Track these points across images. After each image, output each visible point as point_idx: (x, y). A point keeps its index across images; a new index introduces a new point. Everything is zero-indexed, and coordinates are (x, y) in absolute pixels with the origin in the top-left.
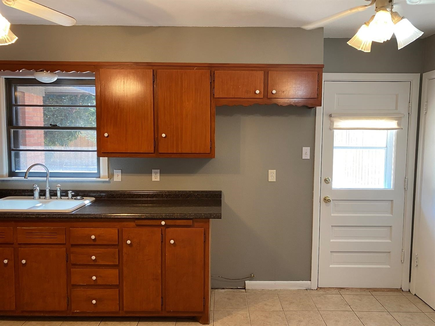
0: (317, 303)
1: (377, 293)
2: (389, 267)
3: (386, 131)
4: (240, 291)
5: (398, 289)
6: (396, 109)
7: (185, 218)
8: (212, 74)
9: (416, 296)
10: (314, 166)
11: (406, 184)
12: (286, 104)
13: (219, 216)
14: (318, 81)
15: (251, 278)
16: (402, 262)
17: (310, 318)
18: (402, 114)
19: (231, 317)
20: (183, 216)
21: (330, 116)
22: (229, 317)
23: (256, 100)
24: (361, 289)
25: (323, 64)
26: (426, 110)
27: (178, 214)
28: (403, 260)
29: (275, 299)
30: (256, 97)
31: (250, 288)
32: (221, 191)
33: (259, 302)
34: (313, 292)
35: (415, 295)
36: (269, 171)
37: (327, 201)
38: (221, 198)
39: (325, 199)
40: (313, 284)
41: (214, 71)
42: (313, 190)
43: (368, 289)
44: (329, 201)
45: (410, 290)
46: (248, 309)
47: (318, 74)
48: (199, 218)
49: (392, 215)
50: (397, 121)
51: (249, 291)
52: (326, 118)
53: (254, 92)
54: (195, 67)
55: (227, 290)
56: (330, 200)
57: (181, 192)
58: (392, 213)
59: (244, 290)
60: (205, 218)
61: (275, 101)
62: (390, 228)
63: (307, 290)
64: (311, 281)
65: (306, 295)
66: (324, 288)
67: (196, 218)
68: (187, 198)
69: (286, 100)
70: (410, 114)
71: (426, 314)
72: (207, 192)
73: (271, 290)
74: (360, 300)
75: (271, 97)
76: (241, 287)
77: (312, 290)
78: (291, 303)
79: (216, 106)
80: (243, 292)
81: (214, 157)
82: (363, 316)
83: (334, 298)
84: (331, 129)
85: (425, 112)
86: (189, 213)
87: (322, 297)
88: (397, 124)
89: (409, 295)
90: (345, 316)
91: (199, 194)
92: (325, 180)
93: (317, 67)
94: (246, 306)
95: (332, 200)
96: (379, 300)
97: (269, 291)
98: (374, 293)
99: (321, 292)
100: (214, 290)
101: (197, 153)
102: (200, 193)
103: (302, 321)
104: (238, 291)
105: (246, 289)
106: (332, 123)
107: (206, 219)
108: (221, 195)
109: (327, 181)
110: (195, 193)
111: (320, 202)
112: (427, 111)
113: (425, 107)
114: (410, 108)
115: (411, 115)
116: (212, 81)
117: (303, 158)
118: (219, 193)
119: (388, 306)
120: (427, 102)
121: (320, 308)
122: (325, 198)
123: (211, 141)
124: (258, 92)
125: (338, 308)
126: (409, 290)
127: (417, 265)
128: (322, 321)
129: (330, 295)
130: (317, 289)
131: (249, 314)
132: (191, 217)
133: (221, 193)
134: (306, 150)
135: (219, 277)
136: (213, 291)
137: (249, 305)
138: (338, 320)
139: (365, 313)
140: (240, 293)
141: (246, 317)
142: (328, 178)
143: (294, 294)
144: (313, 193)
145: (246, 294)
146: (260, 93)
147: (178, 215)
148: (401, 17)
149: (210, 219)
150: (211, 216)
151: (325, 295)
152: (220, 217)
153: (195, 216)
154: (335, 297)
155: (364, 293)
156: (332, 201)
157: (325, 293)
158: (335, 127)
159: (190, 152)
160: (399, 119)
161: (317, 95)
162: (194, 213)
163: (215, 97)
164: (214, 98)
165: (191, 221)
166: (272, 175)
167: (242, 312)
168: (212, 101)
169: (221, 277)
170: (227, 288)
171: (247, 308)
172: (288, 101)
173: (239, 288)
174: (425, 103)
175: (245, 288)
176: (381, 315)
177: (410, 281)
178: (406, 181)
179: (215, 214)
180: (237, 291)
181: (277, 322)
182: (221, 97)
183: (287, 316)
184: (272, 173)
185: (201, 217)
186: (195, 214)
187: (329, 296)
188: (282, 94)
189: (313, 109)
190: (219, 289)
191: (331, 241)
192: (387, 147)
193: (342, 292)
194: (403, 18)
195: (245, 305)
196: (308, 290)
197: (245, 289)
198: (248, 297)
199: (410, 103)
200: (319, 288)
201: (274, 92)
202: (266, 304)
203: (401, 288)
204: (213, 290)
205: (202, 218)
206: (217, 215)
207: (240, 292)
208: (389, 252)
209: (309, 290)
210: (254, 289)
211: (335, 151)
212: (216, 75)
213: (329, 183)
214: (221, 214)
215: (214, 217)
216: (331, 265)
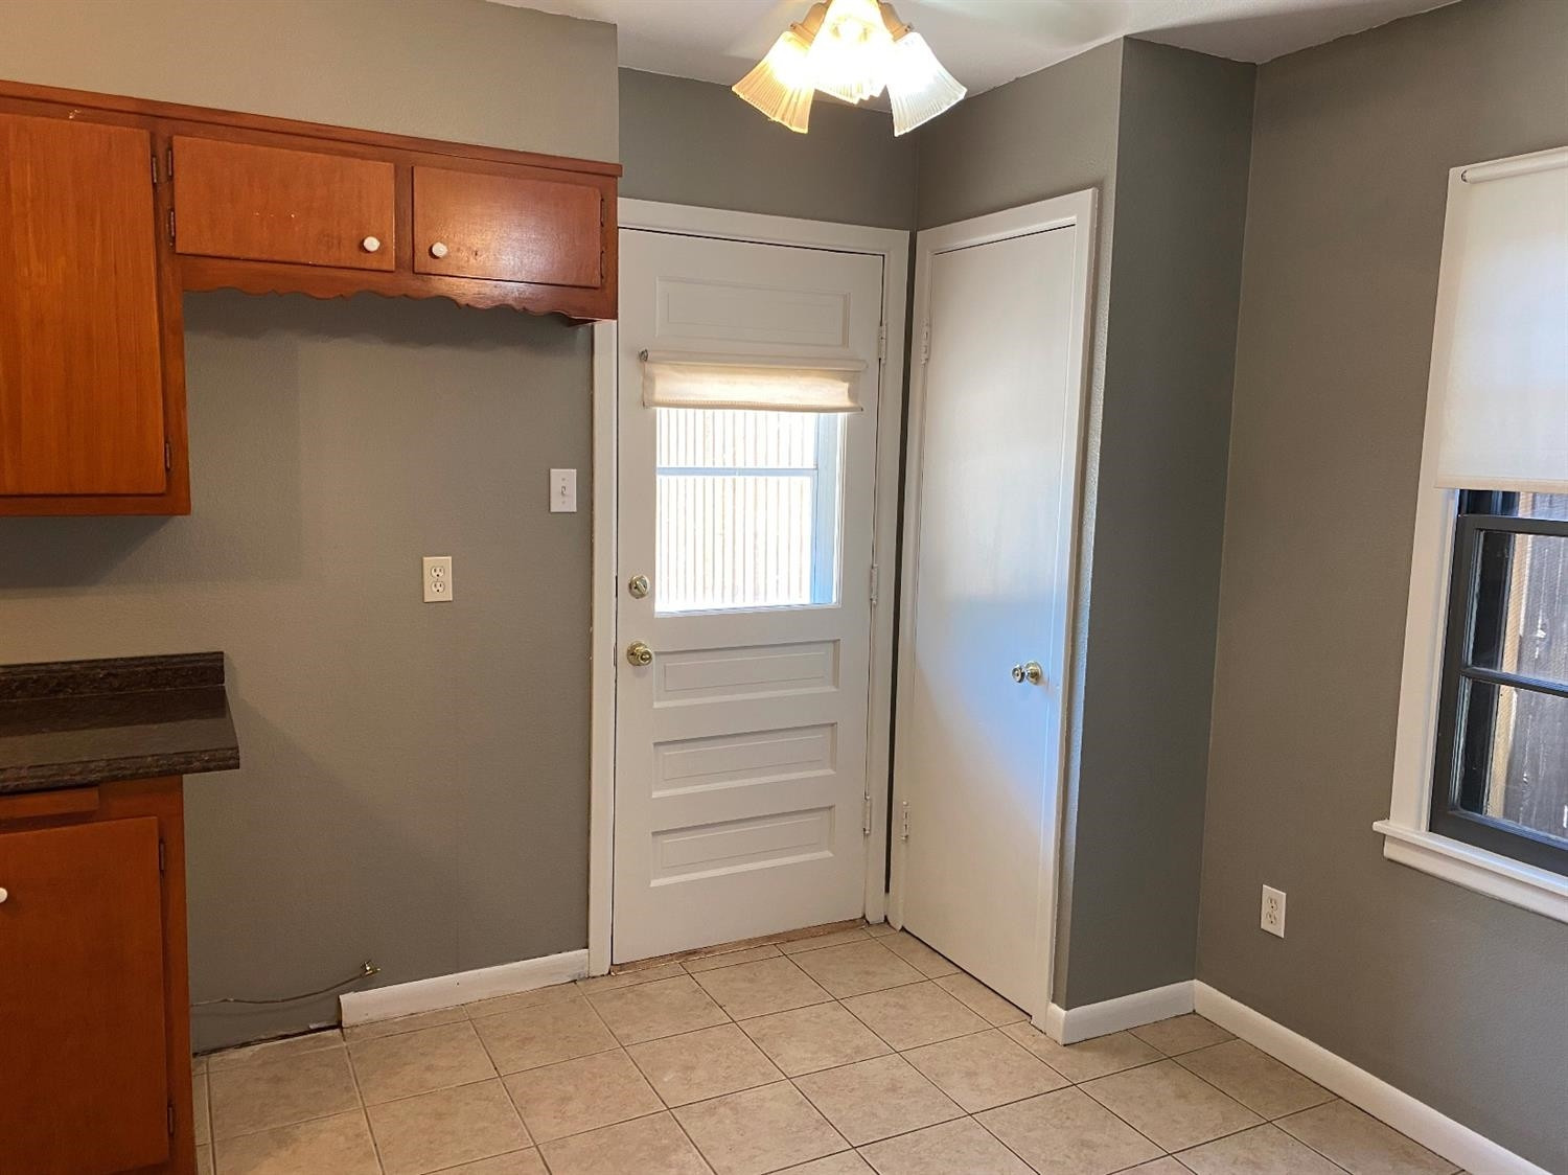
0: (617, 1021)
1: (799, 945)
2: (828, 854)
3: (815, 414)
4: (319, 1039)
5: (854, 920)
6: (845, 342)
7: (61, 784)
8: (161, 150)
9: (905, 934)
10: (592, 538)
11: (874, 585)
12: (489, 302)
13: (230, 758)
14: (602, 225)
15: (363, 981)
16: (867, 832)
17: (599, 1080)
18: (860, 361)
19: (294, 1152)
20: (50, 776)
21: (643, 356)
22: (284, 1154)
23: (365, 275)
24: (749, 942)
25: (616, 161)
26: (928, 350)
27: (21, 768)
28: (867, 828)
29: (462, 1039)
30: (366, 267)
31: (360, 1020)
32: (222, 653)
33: (405, 1064)
34: (595, 987)
35: (903, 929)
36: (425, 565)
37: (637, 657)
38: (223, 682)
39: (632, 653)
40: (595, 958)
41: (171, 138)
42: (591, 625)
43: (769, 938)
44: (646, 658)
45: (889, 918)
46: (360, 1103)
47: (602, 200)
48: (133, 777)
49: (837, 687)
50: (846, 385)
51: (357, 1030)
52: (629, 365)
53: (355, 245)
54: (70, 108)
55: (263, 1049)
56: (648, 653)
57: (22, 669)
58: (835, 683)
59: (337, 1031)
60: (161, 774)
61: (444, 286)
62: (829, 728)
63: (575, 981)
64: (587, 947)
65: (574, 1001)
66: (633, 964)
67: (115, 779)
68: (56, 692)
69: (487, 286)
70: (882, 362)
71: (939, 982)
72: (156, 660)
73: (445, 1011)
74: (751, 981)
75: (428, 271)
76: (322, 1021)
77: (594, 977)
78: (528, 1040)
79: (184, 291)
80: (333, 1040)
81: (186, 510)
82: (766, 1030)
83: (668, 992)
84: (647, 403)
85: (926, 356)
86: (77, 759)
87: (630, 995)
88: (847, 394)
89: (889, 932)
90: (711, 1046)
91: (114, 671)
92: (632, 586)
93: (594, 170)
94: (352, 1093)
95: (656, 653)
96: (806, 966)
97: (436, 1014)
98: (788, 948)
99: (625, 980)
100: (204, 1058)
101: (103, 491)
102: (120, 667)
103: (570, 1099)
104: (312, 1038)
105: (343, 1025)
106: (649, 380)
107: (169, 775)
108: (223, 667)
109: (639, 590)
110: (96, 667)
111: (616, 665)
112: (929, 356)
113: (924, 343)
114: (884, 341)
115: (884, 365)
116: (163, 179)
117: (552, 511)
118: (214, 660)
119: (833, 982)
120: (930, 325)
121: (628, 1036)
122: (633, 647)
123: (166, 442)
124: (372, 244)
125: (686, 1023)
126: (886, 917)
127: (906, 837)
128: (638, 1080)
129: (654, 985)
130: (609, 973)
131: (368, 1121)
132: (93, 777)
133: (222, 660)
134: (563, 479)
135: (226, 1000)
136: (201, 1062)
137: (361, 1088)
138: (690, 1065)
139: (771, 1021)
140: (322, 1047)
141: (357, 1136)
142: (640, 579)
143: (532, 1005)
144: (591, 635)
145: (345, 1044)
146: (382, 250)
147: (24, 773)
148: (903, 25)
149: (184, 776)
150: (191, 763)
151: (636, 988)
152: (232, 762)
153: (110, 771)
154: (674, 989)
155: (761, 954)
156: (653, 656)
157: (638, 981)
158: (658, 397)
159: (66, 491)
160: (852, 377)
161: (602, 277)
162: (104, 756)
163: (178, 250)
164: (174, 253)
165: (94, 794)
166: (439, 578)
167: (336, 1121)
168: (167, 269)
169: (235, 1001)
170: (263, 1037)
171: (355, 1098)
172: (496, 292)
173: (312, 1027)
174: (926, 329)
175: (340, 1022)
176: (818, 1016)
177: (887, 890)
178: (875, 578)
179: (206, 751)
180: (305, 1040)
181: (481, 1125)
182: (209, 252)
183: (513, 1092)
184: (438, 569)
185: (141, 771)
186: (108, 760)
187: (649, 988)
188: (472, 260)
189: (582, 330)
190: (229, 1047)
191: (655, 795)
192: (817, 469)
193: (694, 964)
194: (909, 28)
195: (348, 1089)
196: (578, 983)
197: (339, 1025)
198: (353, 1056)
199: (884, 326)
200: (616, 968)
201: (440, 249)
202: (429, 1068)
203: (864, 917)
204: (201, 1058)
205: (146, 776)
206: (219, 755)
207: (322, 1043)
208: (830, 808)
209: (581, 980)
210: (375, 1020)
211: (662, 481)
212: (181, 158)
213: (642, 595)
214: (237, 748)
215: (205, 764)
216: (655, 878)
